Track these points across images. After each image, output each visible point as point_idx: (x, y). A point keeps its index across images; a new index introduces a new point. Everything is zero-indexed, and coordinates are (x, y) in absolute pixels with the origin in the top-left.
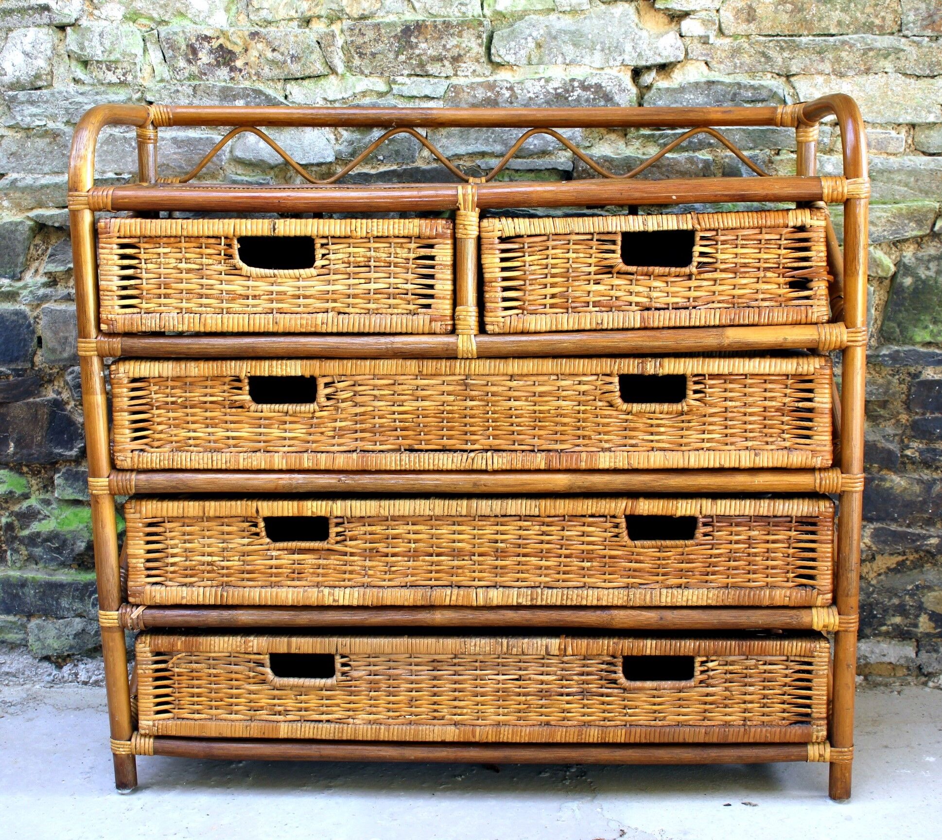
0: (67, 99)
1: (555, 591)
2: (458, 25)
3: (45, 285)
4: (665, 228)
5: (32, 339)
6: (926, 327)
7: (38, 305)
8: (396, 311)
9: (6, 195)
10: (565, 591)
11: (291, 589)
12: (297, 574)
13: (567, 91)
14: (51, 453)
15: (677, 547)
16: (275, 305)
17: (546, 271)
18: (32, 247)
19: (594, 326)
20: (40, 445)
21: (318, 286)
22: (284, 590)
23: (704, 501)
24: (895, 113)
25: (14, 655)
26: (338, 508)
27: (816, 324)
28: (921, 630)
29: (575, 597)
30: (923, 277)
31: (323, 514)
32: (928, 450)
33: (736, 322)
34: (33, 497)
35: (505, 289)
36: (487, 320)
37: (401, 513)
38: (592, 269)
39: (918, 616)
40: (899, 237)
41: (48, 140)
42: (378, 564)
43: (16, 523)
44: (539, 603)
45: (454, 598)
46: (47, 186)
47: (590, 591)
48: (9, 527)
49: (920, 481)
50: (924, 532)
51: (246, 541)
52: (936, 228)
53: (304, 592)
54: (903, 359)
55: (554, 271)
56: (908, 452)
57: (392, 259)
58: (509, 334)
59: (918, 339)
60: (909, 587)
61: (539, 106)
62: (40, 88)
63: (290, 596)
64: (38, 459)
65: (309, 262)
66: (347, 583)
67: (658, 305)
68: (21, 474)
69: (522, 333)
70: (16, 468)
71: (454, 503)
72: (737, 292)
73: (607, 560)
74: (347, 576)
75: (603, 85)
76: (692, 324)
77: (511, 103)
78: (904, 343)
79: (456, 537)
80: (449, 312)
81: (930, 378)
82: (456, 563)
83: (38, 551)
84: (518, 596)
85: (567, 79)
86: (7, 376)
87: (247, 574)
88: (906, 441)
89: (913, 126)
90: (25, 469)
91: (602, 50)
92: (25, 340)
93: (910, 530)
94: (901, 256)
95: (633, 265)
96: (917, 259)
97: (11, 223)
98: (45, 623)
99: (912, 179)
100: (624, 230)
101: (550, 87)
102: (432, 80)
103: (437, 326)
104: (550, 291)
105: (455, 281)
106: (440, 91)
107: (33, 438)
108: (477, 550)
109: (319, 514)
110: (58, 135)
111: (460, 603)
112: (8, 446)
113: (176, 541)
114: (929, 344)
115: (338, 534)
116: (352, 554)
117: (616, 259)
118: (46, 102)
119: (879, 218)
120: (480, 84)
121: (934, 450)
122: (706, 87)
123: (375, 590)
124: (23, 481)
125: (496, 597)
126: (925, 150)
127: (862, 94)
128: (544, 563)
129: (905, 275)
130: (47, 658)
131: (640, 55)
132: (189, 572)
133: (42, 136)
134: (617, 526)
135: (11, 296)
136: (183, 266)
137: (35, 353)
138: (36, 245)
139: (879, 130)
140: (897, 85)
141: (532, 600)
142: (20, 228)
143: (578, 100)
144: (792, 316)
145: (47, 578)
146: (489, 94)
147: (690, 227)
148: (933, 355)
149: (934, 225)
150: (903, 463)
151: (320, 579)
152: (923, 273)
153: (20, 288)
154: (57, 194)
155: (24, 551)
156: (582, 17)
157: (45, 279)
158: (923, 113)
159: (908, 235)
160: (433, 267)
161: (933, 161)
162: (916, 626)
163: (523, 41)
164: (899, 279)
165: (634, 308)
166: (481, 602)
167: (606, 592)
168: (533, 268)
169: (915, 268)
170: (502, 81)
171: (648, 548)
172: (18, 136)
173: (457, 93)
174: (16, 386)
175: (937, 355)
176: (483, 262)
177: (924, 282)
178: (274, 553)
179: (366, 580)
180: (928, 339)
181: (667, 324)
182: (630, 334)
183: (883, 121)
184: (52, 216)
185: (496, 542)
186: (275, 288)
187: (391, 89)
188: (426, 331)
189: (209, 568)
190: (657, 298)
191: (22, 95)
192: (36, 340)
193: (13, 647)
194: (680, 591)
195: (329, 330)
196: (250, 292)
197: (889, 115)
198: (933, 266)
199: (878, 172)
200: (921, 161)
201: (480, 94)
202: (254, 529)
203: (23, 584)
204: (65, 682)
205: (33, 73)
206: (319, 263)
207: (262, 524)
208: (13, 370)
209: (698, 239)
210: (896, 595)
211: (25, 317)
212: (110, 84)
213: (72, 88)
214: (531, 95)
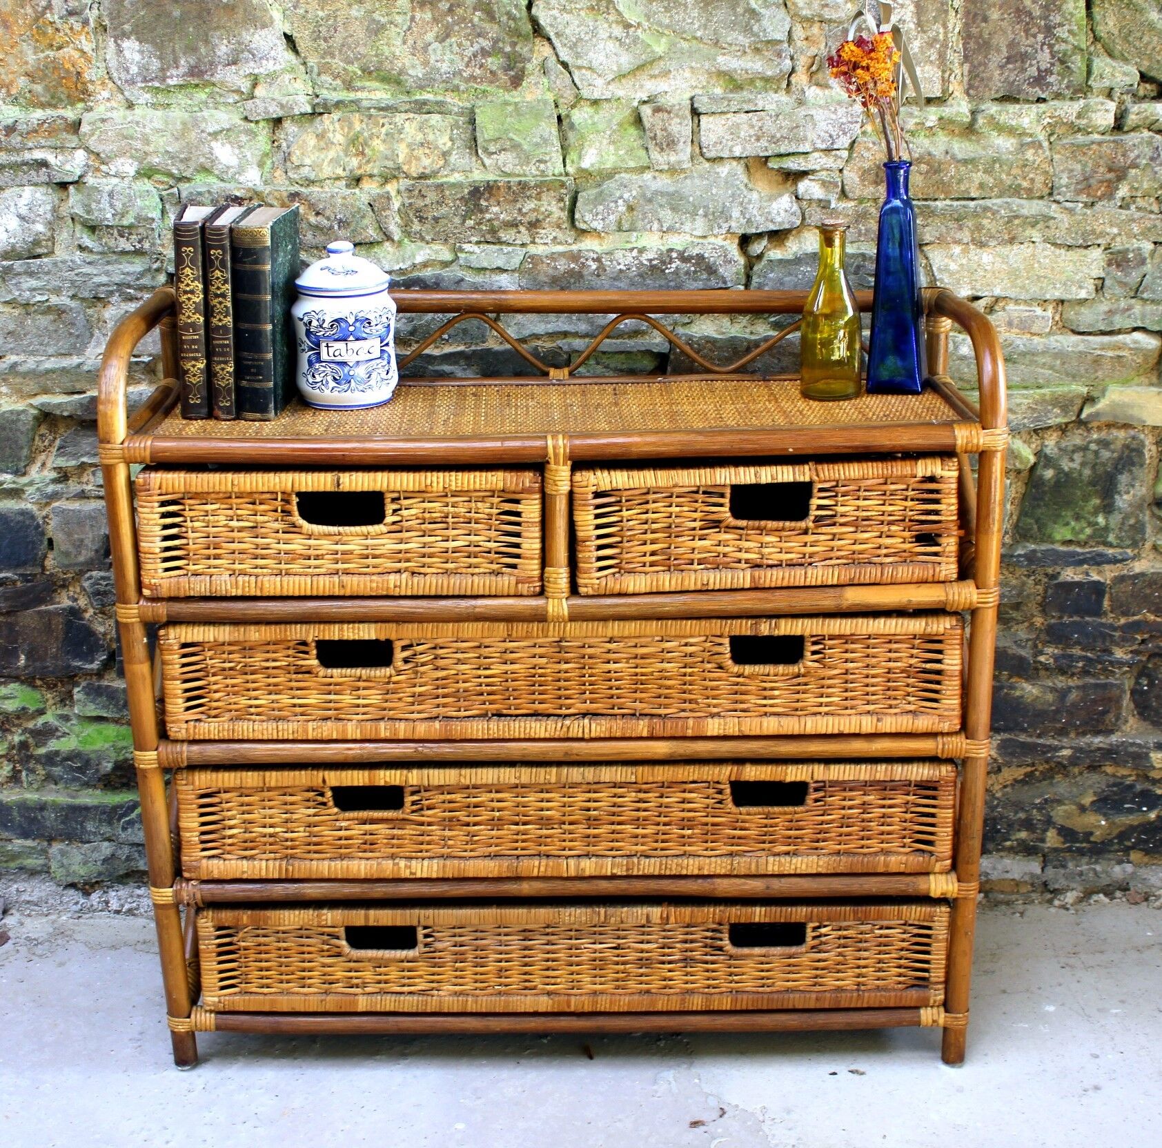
0: (72, 270)
1: (653, 860)
2: (536, 186)
3: (54, 481)
4: (780, 480)
5: (41, 541)
6: (1067, 524)
7: (47, 504)
8: (477, 570)
9: (4, 380)
10: (664, 860)
11: (363, 862)
12: (369, 845)
13: (663, 263)
14: (69, 666)
15: (785, 813)
16: (340, 566)
17: (646, 526)
18: (37, 438)
19: (699, 587)
20: (55, 657)
21: (388, 545)
22: (356, 862)
23: (816, 767)
24: (1042, 288)
25: (35, 882)
26: (414, 777)
27: (943, 582)
28: (1048, 845)
29: (674, 866)
30: (1066, 469)
31: (397, 783)
32: (1063, 656)
33: (856, 581)
34: (49, 713)
35: (600, 548)
36: (581, 581)
37: (484, 781)
38: (697, 524)
39: (1045, 831)
40: (1041, 425)
41: (51, 317)
42: (459, 833)
43: (31, 740)
44: (635, 873)
45: (542, 869)
46: (53, 371)
47: (691, 861)
48: (24, 745)
49: (1053, 690)
50: (1056, 743)
51: (312, 811)
52: (1083, 416)
53: (378, 864)
54: (1040, 560)
55: (654, 526)
56: (1042, 659)
57: (472, 515)
58: (605, 596)
59: (1058, 537)
60: (1038, 801)
61: (631, 279)
62: (39, 256)
63: (362, 867)
64: (53, 672)
65: (378, 518)
66: (425, 854)
67: (770, 562)
68: (34, 687)
69: (620, 595)
70: (29, 681)
71: (542, 771)
72: (857, 547)
73: (710, 827)
74: (424, 847)
75: (706, 255)
76: (808, 584)
77: (598, 276)
78: (1043, 541)
79: (544, 804)
80: (537, 573)
81: (1069, 579)
82: (545, 832)
83: (57, 770)
84: (613, 866)
85: (664, 249)
86: (14, 582)
87: (315, 847)
88: (1040, 646)
89: (1062, 302)
90: (39, 683)
91: (705, 216)
92: (33, 542)
93: (1041, 741)
94: (1043, 445)
95: (743, 518)
96: (1060, 449)
97: (12, 412)
98: (69, 849)
99: (1058, 362)
100: (734, 482)
101: (644, 258)
102: (506, 249)
103: (524, 589)
104: (649, 548)
105: (543, 539)
106: (516, 262)
107: (46, 649)
108: (567, 818)
109: (393, 783)
110: (64, 312)
111: (549, 874)
112: (18, 658)
113: (234, 812)
114: (1070, 542)
115: (414, 803)
116: (430, 824)
117: (725, 513)
118: (48, 273)
119: (1019, 405)
120: (562, 254)
121: (1071, 656)
123: (456, 862)
124: (37, 695)
125: (589, 866)
126: (1074, 328)
127: (1004, 266)
128: (640, 831)
129: (1046, 467)
130: (72, 885)
131: (749, 221)
132: (249, 845)
133: (44, 313)
134: (720, 792)
135: (16, 493)
136: (234, 524)
137: (45, 557)
138: (42, 435)
139: (1022, 307)
140: (1045, 257)
141: (628, 870)
142: (22, 417)
143: (676, 272)
144: (918, 572)
145: (70, 800)
146: (572, 266)
147: (807, 479)
148: (1074, 554)
149: (1081, 410)
150: (1036, 669)
151: (394, 850)
152: (1066, 465)
153: (25, 485)
154: (65, 379)
155: (41, 771)
156: (682, 176)
157: (54, 475)
158: (1074, 288)
159: (1051, 422)
160: (518, 524)
161: (1083, 341)
162: (1043, 840)
163: (612, 205)
164: (1039, 471)
165: (743, 565)
166: (572, 873)
167: (707, 860)
168: (631, 523)
169: (1057, 460)
170: (587, 250)
171: (754, 815)
172: (16, 312)
173: (535, 265)
174: (23, 593)
175: (1079, 554)
176: (576, 518)
177: (1067, 474)
178: (344, 824)
179: (446, 851)
180: (1069, 537)
181: (779, 584)
182: (739, 596)
183: (1028, 297)
184: (60, 404)
185: (589, 810)
186: (339, 547)
187: (457, 258)
188: (512, 593)
189: (272, 840)
190: (770, 554)
191: (18, 265)
192: (46, 543)
193: (33, 873)
194: (788, 858)
195: (403, 593)
196: (312, 552)
197: (1034, 290)
198: (1078, 457)
199: (1019, 354)
200: (1070, 342)
201: (562, 265)
202: (320, 798)
203: (42, 807)
204: (94, 911)
205: (31, 239)
206: (389, 519)
207: (329, 794)
208: (20, 575)
209: (815, 491)
210: (1022, 809)
211: (33, 517)
212: (124, 253)
213: (78, 256)
214: (622, 267)
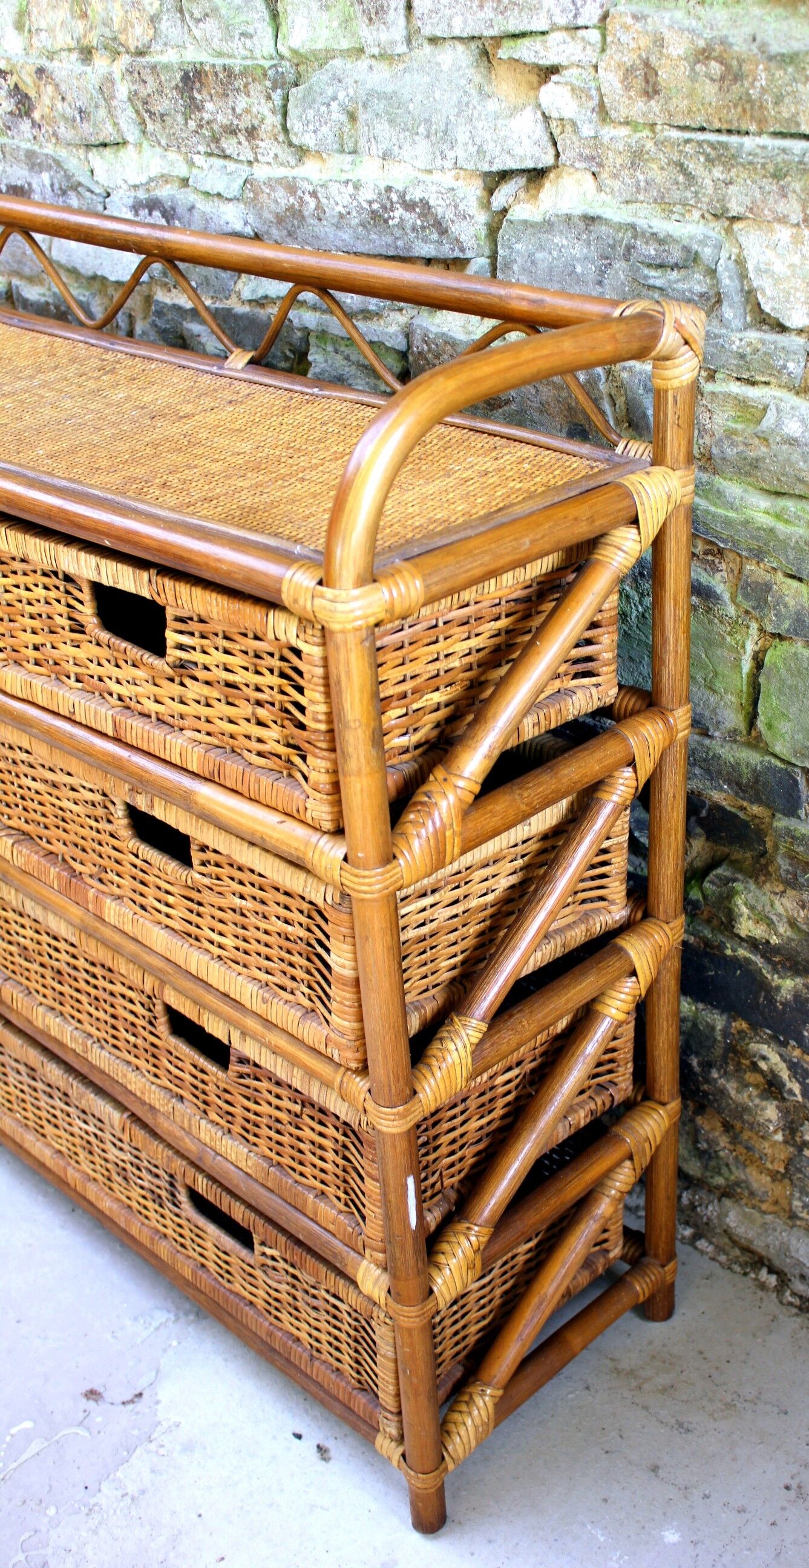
2: (242, 74)
13: (384, 207)
15: (212, 1072)
17: (23, 606)
19: (67, 713)
23: (232, 1029)
33: (217, 777)
38: (66, 622)
61: (354, 229)
67: (140, 708)
72: (226, 726)
75: (432, 203)
77: (319, 219)
85: (383, 186)
91: (428, 136)
101: (362, 199)
102: (231, 166)
106: (237, 187)
108: (37, 957)
117: (89, 615)
120: (279, 181)
122: (582, 225)
125: (53, 1025)
131: (481, 151)
134: (154, 1005)
143: (401, 226)
144: (282, 797)
146: (292, 200)
147: (149, 596)
156: (401, 66)
163: (324, 109)
170: (302, 179)
171: (185, 1055)
173: (256, 194)
187: (191, 174)
201: (282, 198)
209: (168, 617)
214: (340, 209)
